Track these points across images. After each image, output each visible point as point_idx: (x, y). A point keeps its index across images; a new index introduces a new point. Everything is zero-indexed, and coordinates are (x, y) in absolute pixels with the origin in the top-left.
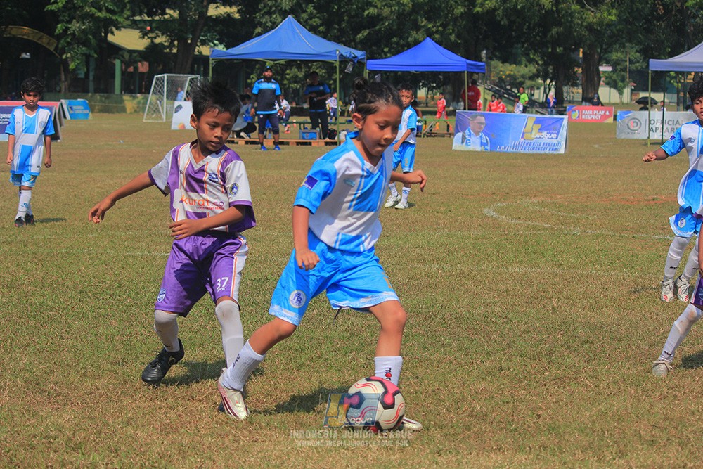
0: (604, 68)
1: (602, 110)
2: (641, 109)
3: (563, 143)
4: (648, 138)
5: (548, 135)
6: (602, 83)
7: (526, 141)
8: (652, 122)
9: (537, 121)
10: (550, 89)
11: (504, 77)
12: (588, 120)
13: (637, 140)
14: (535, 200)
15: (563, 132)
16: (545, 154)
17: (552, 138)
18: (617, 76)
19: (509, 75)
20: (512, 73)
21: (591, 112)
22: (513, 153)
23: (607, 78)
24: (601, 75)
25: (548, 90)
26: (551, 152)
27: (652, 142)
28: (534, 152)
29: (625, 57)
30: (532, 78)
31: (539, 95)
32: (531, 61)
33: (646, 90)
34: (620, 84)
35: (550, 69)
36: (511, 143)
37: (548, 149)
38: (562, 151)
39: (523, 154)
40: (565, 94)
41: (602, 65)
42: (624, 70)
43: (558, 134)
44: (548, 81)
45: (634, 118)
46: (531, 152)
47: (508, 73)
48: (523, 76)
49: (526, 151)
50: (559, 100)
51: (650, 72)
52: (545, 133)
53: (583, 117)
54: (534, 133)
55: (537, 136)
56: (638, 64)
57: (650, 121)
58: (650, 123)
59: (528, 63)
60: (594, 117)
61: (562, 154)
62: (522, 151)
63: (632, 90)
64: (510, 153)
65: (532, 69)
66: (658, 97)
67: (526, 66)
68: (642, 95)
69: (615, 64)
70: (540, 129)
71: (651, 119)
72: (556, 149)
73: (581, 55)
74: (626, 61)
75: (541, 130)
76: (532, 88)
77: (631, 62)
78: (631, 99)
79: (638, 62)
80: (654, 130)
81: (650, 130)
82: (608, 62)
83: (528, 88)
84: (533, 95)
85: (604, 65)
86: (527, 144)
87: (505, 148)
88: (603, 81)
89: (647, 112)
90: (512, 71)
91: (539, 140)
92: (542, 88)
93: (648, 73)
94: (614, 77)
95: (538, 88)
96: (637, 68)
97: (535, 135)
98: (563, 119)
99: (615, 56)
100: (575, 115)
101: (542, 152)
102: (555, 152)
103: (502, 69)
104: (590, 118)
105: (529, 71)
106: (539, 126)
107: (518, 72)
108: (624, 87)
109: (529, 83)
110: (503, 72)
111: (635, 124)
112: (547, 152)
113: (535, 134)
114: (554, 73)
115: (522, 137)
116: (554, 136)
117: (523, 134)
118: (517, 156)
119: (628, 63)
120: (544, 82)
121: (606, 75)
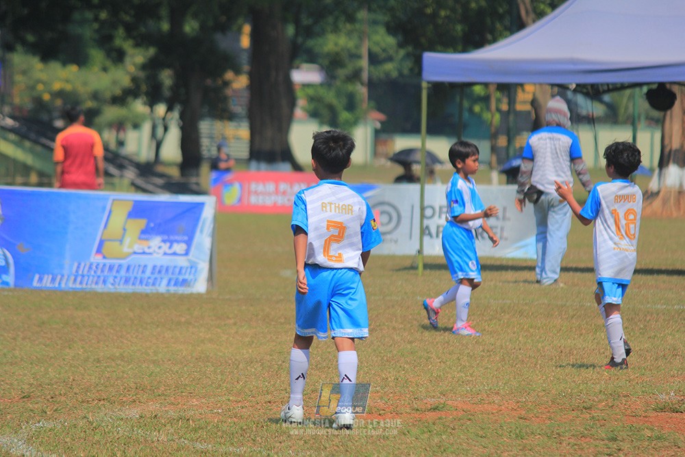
0: (305, 76)
1: (299, 181)
2: (399, 180)
3: (204, 267)
4: (420, 252)
5: (165, 247)
6: (299, 112)
7: (108, 262)
8: (428, 212)
9: (137, 211)
10: (166, 129)
11: (46, 97)
12: (264, 207)
13: (392, 257)
14: (134, 412)
15: (204, 239)
16: (160, 296)
17: (175, 254)
18: (339, 94)
19: (60, 94)
20: (68, 87)
21: (271, 187)
22: (75, 292)
23: (311, 99)
24: (299, 93)
25: (160, 130)
26: (172, 289)
27: (429, 261)
28: (129, 289)
29: (357, 47)
30: (120, 100)
31: (137, 144)
32: (118, 56)
33: (414, 129)
34: (345, 115)
35: (166, 78)
36: (69, 266)
37: (165, 282)
38: (200, 286)
39: (102, 294)
40: (205, 142)
41: (298, 68)
42: (355, 76)
43: (189, 243)
44: (161, 109)
45: (382, 203)
46: (123, 289)
47: (57, 86)
48: (95, 96)
49: (109, 288)
50: (191, 157)
51: (424, 85)
52: (156, 242)
53: (253, 200)
54: (127, 240)
55: (137, 248)
56: (389, 67)
57: (423, 209)
58: (423, 216)
59: (108, 63)
60: (280, 200)
61: (200, 295)
62: (100, 288)
63: (377, 132)
64: (65, 293)
65: (121, 77)
66: (441, 147)
67: (105, 69)
68: (401, 143)
69: (332, 65)
70: (144, 232)
71: (426, 204)
72: (185, 282)
73: (245, 42)
74: (359, 57)
75: (146, 233)
76: (119, 126)
77: (374, 59)
78: (375, 154)
79: (390, 59)
80: (433, 231)
81: (424, 231)
82: (312, 58)
83: (110, 125)
84: (121, 143)
85: (305, 66)
86: (111, 268)
87: (53, 280)
88: (304, 109)
89: (414, 188)
90: (67, 81)
91: (143, 260)
92: (147, 128)
93: (419, 88)
94: (330, 97)
95: (136, 126)
96: (387, 74)
97: (130, 246)
98: (202, 205)
99: (334, 42)
100: (232, 195)
101: (148, 289)
102: (182, 290)
103: (43, 76)
104: (269, 201)
105: (114, 83)
106: (142, 223)
107: (85, 84)
108: (355, 123)
109: (111, 113)
110: (44, 83)
111: (385, 219)
112: (162, 288)
113: (131, 243)
114: (175, 88)
115: (99, 251)
116: (180, 248)
117: (101, 243)
118: (83, 299)
119: (364, 63)
120: (152, 111)
121: (310, 91)
